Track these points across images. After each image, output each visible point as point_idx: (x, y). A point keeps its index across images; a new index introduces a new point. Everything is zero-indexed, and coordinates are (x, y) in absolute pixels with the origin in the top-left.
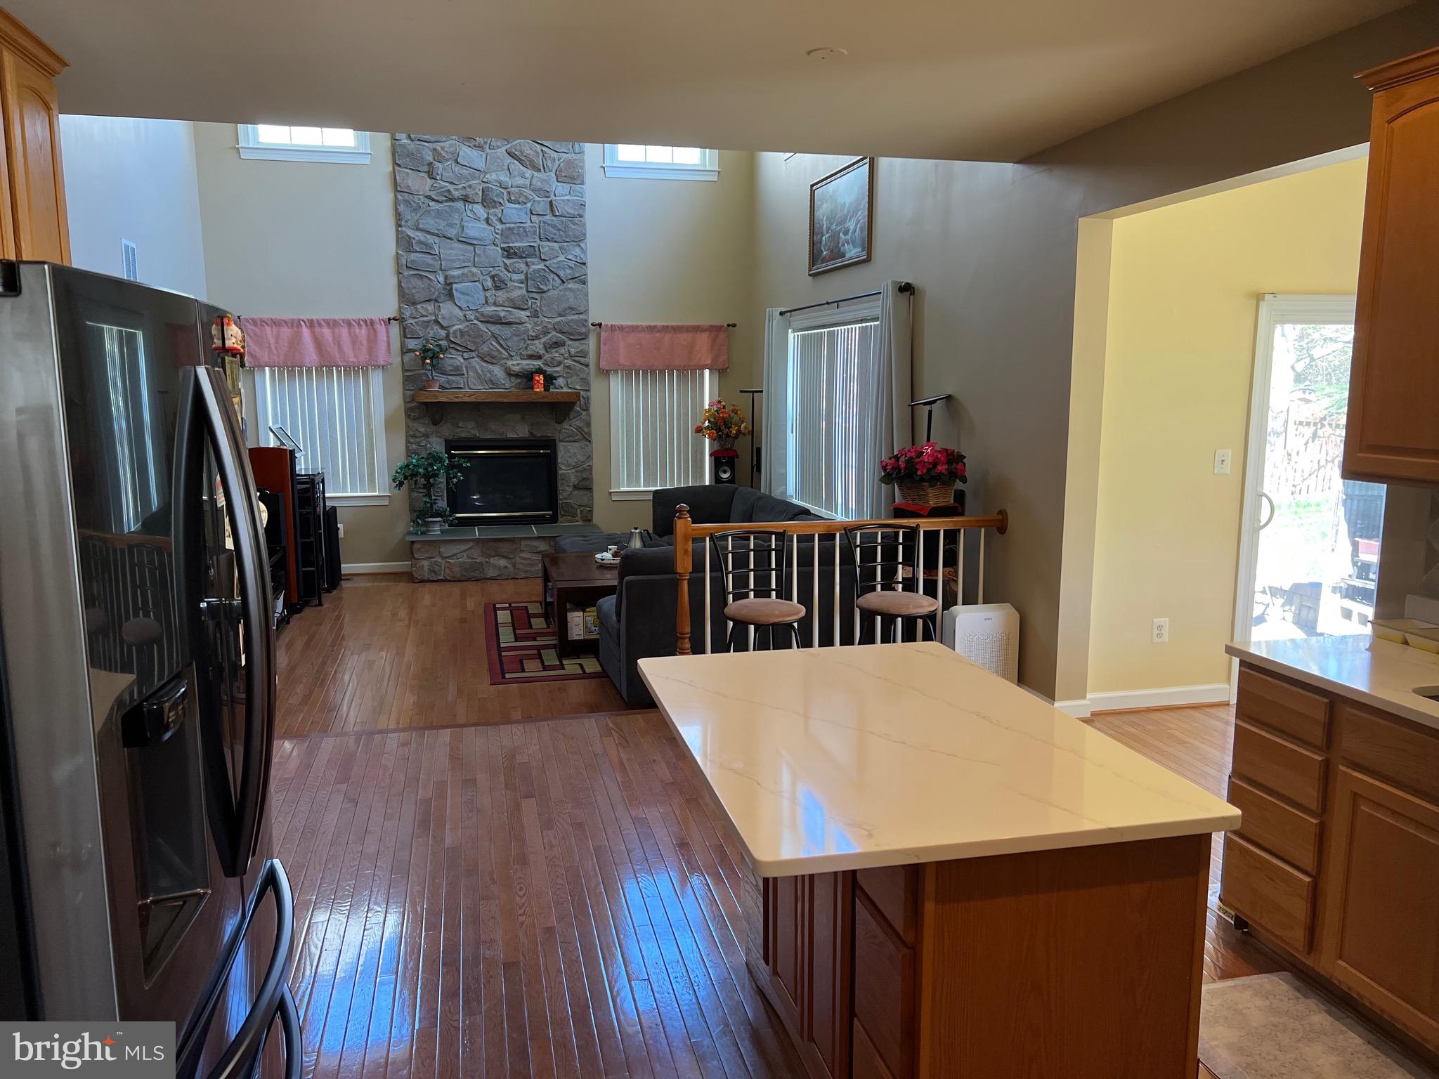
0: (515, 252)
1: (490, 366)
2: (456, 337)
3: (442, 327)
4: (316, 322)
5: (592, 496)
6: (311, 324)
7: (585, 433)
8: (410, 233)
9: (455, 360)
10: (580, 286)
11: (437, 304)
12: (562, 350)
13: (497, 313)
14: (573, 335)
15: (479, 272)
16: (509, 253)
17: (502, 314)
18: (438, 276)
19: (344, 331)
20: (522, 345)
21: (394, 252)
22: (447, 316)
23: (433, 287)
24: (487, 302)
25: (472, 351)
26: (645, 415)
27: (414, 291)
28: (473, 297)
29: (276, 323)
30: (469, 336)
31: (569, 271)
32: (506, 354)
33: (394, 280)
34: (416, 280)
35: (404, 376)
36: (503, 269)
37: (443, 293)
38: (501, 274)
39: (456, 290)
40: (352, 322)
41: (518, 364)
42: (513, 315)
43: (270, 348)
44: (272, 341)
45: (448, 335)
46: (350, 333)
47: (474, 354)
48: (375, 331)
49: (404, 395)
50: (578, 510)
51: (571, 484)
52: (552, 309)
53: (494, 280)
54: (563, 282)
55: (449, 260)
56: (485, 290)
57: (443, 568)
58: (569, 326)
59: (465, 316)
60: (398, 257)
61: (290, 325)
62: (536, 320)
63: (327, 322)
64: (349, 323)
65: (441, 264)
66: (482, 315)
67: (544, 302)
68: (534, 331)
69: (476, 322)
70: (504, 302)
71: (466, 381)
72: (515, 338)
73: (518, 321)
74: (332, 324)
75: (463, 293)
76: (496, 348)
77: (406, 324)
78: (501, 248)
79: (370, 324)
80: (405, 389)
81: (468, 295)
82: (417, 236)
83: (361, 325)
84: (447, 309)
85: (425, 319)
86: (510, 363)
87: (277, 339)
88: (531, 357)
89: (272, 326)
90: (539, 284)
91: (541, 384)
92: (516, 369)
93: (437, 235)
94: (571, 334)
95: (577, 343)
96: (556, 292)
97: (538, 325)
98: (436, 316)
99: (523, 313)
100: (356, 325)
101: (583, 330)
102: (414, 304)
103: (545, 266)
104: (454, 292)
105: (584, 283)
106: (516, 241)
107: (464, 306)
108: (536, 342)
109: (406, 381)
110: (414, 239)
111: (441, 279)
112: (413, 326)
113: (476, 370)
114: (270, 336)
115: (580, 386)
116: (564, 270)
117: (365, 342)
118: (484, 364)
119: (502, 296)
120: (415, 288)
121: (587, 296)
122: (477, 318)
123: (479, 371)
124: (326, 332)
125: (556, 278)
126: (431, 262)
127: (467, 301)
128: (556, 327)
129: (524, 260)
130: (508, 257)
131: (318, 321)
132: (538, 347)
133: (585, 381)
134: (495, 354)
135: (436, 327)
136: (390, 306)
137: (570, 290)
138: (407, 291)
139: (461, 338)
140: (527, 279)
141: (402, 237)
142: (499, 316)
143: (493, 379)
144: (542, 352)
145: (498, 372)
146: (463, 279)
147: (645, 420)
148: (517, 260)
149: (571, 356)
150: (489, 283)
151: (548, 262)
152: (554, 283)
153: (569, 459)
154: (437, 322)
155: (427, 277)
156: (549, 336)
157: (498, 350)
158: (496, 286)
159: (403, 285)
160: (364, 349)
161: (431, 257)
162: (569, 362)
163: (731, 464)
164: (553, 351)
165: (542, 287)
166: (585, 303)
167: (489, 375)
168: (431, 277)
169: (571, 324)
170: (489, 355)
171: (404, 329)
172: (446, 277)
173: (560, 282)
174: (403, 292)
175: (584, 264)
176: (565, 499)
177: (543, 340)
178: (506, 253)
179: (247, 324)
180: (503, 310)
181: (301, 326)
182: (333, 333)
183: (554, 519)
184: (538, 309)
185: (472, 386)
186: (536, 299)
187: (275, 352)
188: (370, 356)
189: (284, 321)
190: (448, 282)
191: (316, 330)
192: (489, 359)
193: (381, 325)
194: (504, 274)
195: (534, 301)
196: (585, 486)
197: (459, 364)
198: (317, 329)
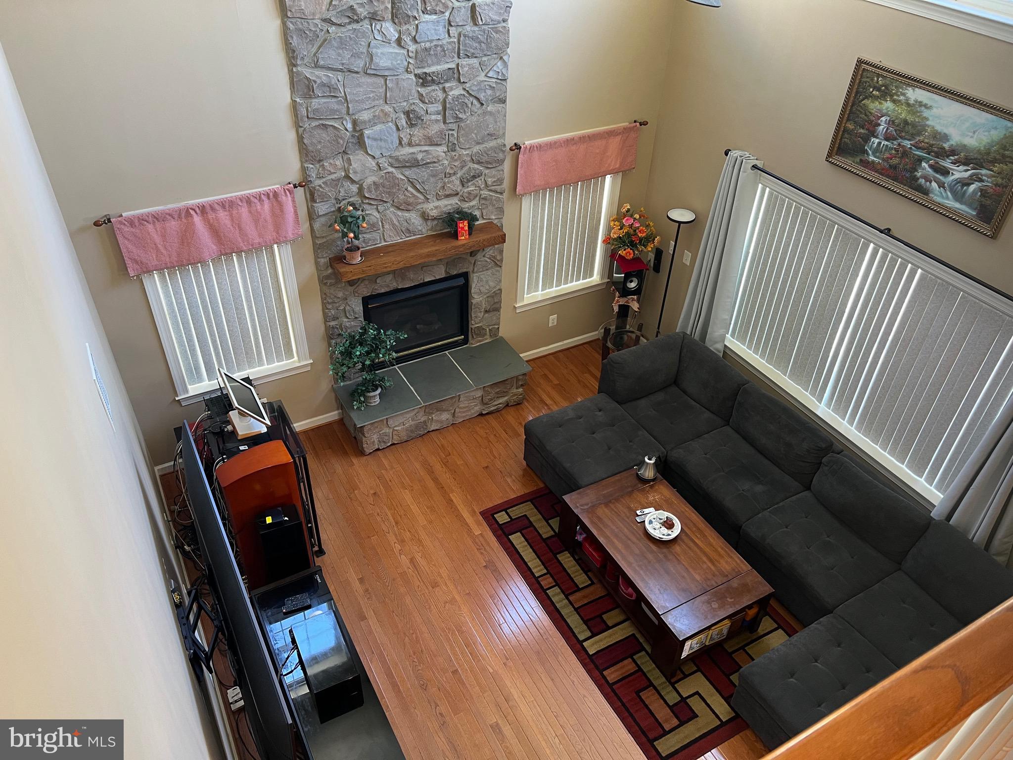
0: (433, 80)
1: (407, 214)
2: (371, 192)
3: (353, 182)
4: (208, 207)
5: (500, 315)
6: (203, 210)
7: (498, 261)
8: (307, 72)
9: (372, 217)
10: (500, 106)
11: (345, 157)
12: (480, 182)
13: (415, 156)
14: (490, 163)
15: (391, 110)
16: (425, 80)
17: (420, 157)
18: (344, 122)
19: (244, 210)
20: (440, 185)
21: (289, 100)
22: (359, 169)
23: (341, 138)
24: (400, 143)
25: (386, 202)
26: (549, 225)
27: (319, 147)
28: (385, 141)
29: (157, 218)
30: (384, 187)
31: (489, 92)
32: (422, 197)
33: (292, 136)
34: (320, 131)
35: (314, 244)
36: (417, 101)
37: (352, 143)
38: (417, 109)
39: (368, 137)
40: (252, 198)
41: (436, 207)
42: (431, 154)
43: (157, 247)
44: (158, 239)
45: (361, 189)
46: (250, 212)
47: (389, 205)
48: (280, 204)
49: (317, 263)
50: (487, 329)
51: (483, 310)
52: (471, 139)
53: (408, 116)
54: (482, 104)
55: (357, 101)
56: (398, 129)
57: (391, 436)
58: (487, 154)
59: (378, 164)
60: (294, 106)
61: (176, 217)
62: (453, 154)
63: (222, 204)
64: (248, 200)
65: (348, 107)
66: (397, 160)
67: (463, 132)
68: (452, 168)
69: (391, 169)
70: (420, 141)
71: (382, 236)
72: (432, 180)
73: (436, 160)
74: (228, 205)
75: (375, 140)
76: (412, 194)
77: (314, 188)
78: (416, 75)
79: (276, 194)
80: (316, 257)
81: (381, 140)
82: (318, 77)
83: (263, 201)
84: (359, 162)
85: (333, 177)
86: (425, 206)
87: (164, 236)
88: (447, 196)
89: (154, 222)
90: (457, 113)
91: (465, 231)
92: (434, 213)
93: (341, 71)
94: (488, 162)
95: (493, 172)
96: (474, 119)
97: (456, 160)
98: (346, 171)
99: (439, 149)
100: (256, 201)
101: (501, 156)
102: (320, 161)
103: (464, 89)
104: (366, 139)
105: (503, 101)
106: (433, 64)
107: (377, 154)
108: (454, 178)
109: (319, 248)
110: (315, 82)
111: (349, 126)
112: (321, 187)
113: (392, 221)
114: (155, 236)
115: (495, 215)
116: (485, 92)
117: (269, 218)
118: (400, 213)
119: (418, 133)
120: (320, 142)
121: (505, 116)
122: (392, 165)
123: (395, 222)
124: (222, 215)
125: (475, 102)
126: (336, 107)
127: (381, 148)
128: (474, 158)
129: (441, 86)
130: (424, 85)
131: (210, 205)
132: (455, 184)
133: (501, 210)
134: (411, 200)
135: (347, 184)
136: (292, 169)
137: (491, 113)
138: (310, 148)
139: (376, 192)
140: (445, 109)
141: (299, 81)
142: (416, 160)
143: (410, 228)
144: (459, 188)
145: (414, 218)
146: (373, 122)
147: (548, 231)
148: (433, 87)
149: (486, 185)
150: (403, 122)
151: (468, 85)
152: (474, 109)
153: (481, 288)
154: (347, 177)
155: (332, 126)
156: (467, 168)
157: (414, 196)
158: (411, 123)
159: (305, 141)
160: (271, 227)
161: (334, 100)
162: (485, 193)
163: (640, 276)
164: (469, 184)
165: (460, 116)
166: (503, 125)
167: (406, 224)
168: (336, 125)
169: (490, 153)
170: (404, 203)
171: (312, 195)
172: (355, 123)
173: (478, 105)
174: (307, 149)
175: (505, 80)
176: (476, 324)
177: (458, 176)
178: (421, 81)
179: (123, 227)
180: (420, 151)
181: (191, 216)
182: (231, 215)
183: (466, 341)
184: (456, 142)
185: (388, 240)
186: (454, 130)
187: (164, 252)
188: (278, 233)
189: (170, 215)
190: (358, 128)
191: (210, 217)
192: (406, 206)
193: (286, 195)
194: (420, 108)
195: (451, 132)
196: (494, 308)
197: (375, 220)
198: (211, 215)
